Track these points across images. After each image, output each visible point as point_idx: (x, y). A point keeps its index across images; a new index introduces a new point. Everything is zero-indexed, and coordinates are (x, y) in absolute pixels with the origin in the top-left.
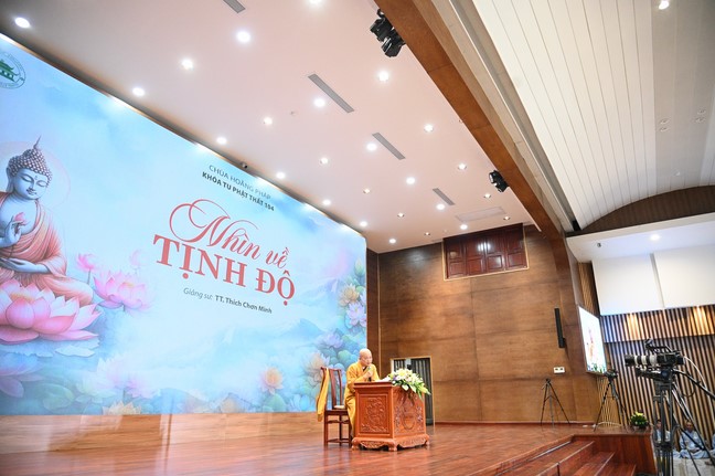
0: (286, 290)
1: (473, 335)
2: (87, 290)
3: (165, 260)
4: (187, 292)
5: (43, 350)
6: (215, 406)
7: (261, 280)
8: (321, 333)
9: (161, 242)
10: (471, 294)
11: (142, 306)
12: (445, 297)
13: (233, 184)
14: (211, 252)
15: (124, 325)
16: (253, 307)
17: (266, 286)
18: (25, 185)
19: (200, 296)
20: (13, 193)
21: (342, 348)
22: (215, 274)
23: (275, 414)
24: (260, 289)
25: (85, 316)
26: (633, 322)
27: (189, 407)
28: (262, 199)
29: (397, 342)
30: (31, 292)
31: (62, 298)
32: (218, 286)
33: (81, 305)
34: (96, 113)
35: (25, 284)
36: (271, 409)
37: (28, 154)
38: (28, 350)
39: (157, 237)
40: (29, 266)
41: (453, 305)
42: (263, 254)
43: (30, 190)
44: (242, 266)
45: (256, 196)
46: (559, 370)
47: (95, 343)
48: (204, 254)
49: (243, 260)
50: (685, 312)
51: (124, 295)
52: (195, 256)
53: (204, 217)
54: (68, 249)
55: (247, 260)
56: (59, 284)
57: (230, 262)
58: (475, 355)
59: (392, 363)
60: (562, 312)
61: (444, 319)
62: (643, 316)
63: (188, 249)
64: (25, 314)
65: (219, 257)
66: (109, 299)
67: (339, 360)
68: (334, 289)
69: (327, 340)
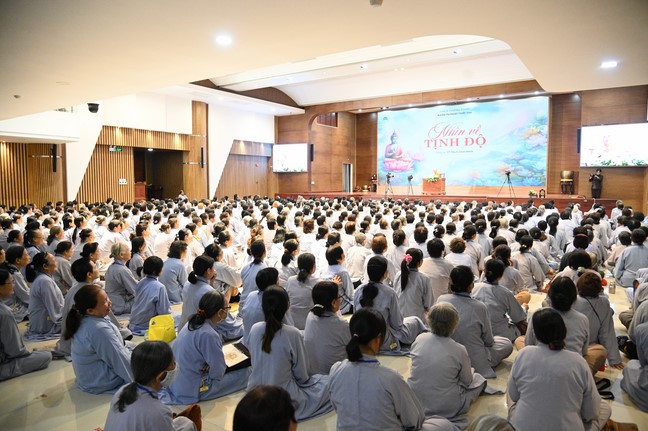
0: (481, 141)
2: (410, 159)
3: (428, 146)
4: (437, 153)
7: (467, 142)
8: (506, 154)
9: (426, 142)
11: (424, 160)
13: (451, 112)
14: (444, 139)
15: (420, 165)
17: (470, 143)
19: (442, 153)
20: (393, 143)
21: (522, 159)
22: (447, 145)
24: (467, 145)
25: (410, 165)
28: (465, 111)
30: (399, 162)
31: (405, 162)
32: (449, 148)
33: (409, 163)
36: (475, 185)
37: (393, 134)
40: (398, 157)
42: (467, 132)
43: (395, 141)
44: (457, 139)
45: (462, 111)
48: (441, 140)
51: (419, 158)
52: (438, 142)
53: (439, 130)
55: (459, 136)
56: (404, 159)
57: (452, 140)
63: (436, 141)
64: (399, 167)
65: (447, 139)
66: (415, 160)
67: (520, 164)
68: (515, 133)
69: (510, 157)
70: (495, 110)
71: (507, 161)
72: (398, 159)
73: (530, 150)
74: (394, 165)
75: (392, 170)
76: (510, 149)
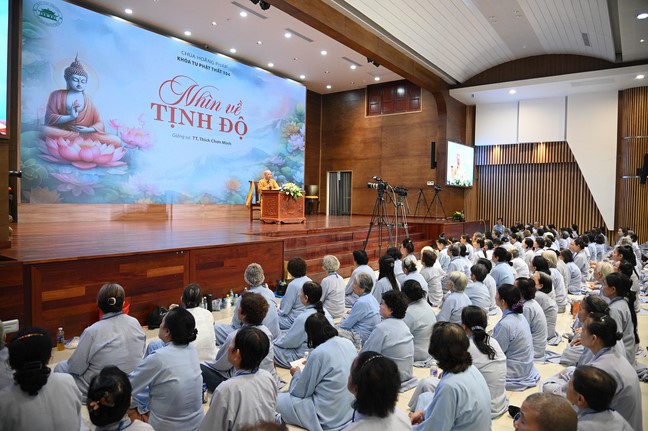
0: (241, 129)
1: (380, 157)
2: (118, 139)
3: (159, 118)
4: (175, 136)
5: (100, 172)
6: (197, 200)
7: (223, 125)
8: (269, 156)
9: (155, 107)
10: (382, 128)
11: (148, 146)
12: (365, 129)
13: (199, 62)
14: (188, 110)
15: (140, 157)
16: (218, 142)
17: (227, 128)
18: (75, 84)
19: (183, 137)
20: (71, 89)
21: (284, 165)
22: (192, 123)
23: (236, 205)
24: (222, 130)
25: (118, 153)
26: (497, 151)
27: (182, 200)
28: (221, 68)
29: (331, 160)
30: (89, 143)
31: (105, 145)
32: (194, 130)
33: (116, 148)
34: (106, 30)
35: (85, 139)
36: (233, 203)
37: (73, 65)
38: (93, 173)
39: (153, 104)
40: (85, 129)
41: (370, 136)
42: (224, 107)
43: (78, 86)
44: (209, 117)
45: (216, 67)
46: (430, 183)
47: (126, 167)
48: (183, 111)
49: (210, 112)
50: (532, 146)
51: (138, 140)
52: (178, 113)
53: (180, 89)
54: (104, 117)
55: (212, 112)
56: (102, 137)
57: (200, 115)
58: (380, 172)
59: (328, 174)
60: (436, 145)
61: (362, 145)
62: (504, 147)
63: (173, 110)
64: (89, 154)
65: (193, 113)
66: (129, 143)
67: (282, 173)
68: (278, 126)
69: (272, 160)
70: (258, 83)
71: (270, 166)
72: (86, 135)
73: (291, 153)
74: (73, 150)
75: (69, 162)
76: (272, 148)
